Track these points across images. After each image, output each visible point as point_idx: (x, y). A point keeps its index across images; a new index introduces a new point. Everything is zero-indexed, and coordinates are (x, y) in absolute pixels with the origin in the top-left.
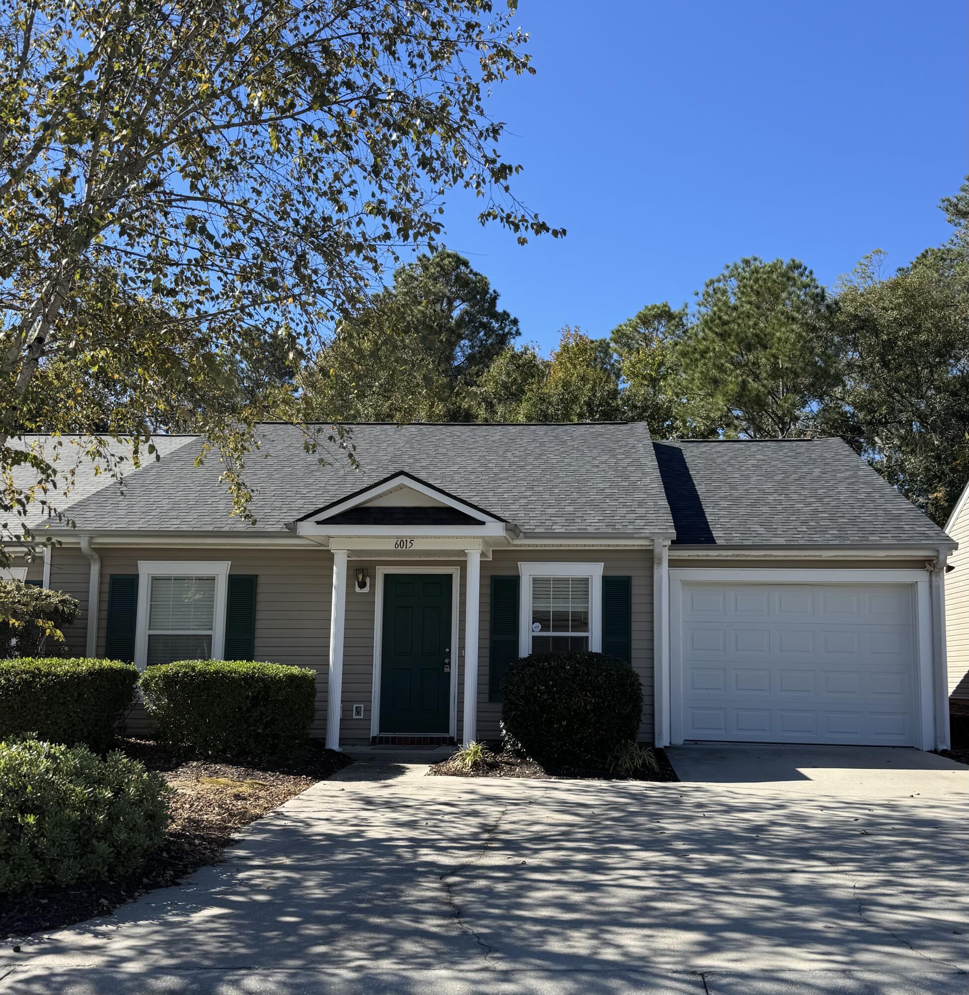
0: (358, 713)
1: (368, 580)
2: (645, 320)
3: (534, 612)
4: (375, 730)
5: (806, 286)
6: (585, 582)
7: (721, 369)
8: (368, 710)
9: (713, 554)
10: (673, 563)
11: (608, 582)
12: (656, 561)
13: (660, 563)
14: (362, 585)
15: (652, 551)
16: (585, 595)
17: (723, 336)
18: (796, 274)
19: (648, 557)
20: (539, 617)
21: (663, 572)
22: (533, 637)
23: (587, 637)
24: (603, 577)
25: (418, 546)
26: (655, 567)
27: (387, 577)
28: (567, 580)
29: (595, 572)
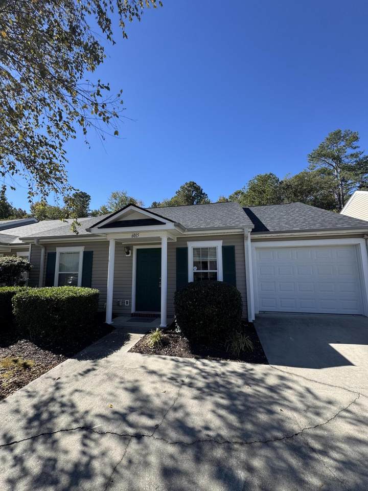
0: (127, 303)
1: (130, 251)
2: (236, 194)
3: (194, 262)
4: (133, 310)
5: (274, 178)
6: (215, 248)
7: (254, 199)
8: (130, 302)
9: (268, 236)
10: (253, 240)
11: (224, 249)
12: (245, 238)
13: (247, 239)
14: (128, 253)
15: (243, 234)
16: (215, 254)
17: (254, 191)
18: (271, 176)
19: (242, 237)
20: (195, 264)
21: (248, 243)
22: (194, 273)
23: (216, 272)
24: (223, 247)
25: (141, 236)
26: (245, 241)
27: (138, 250)
28: (207, 248)
29: (219, 245)
